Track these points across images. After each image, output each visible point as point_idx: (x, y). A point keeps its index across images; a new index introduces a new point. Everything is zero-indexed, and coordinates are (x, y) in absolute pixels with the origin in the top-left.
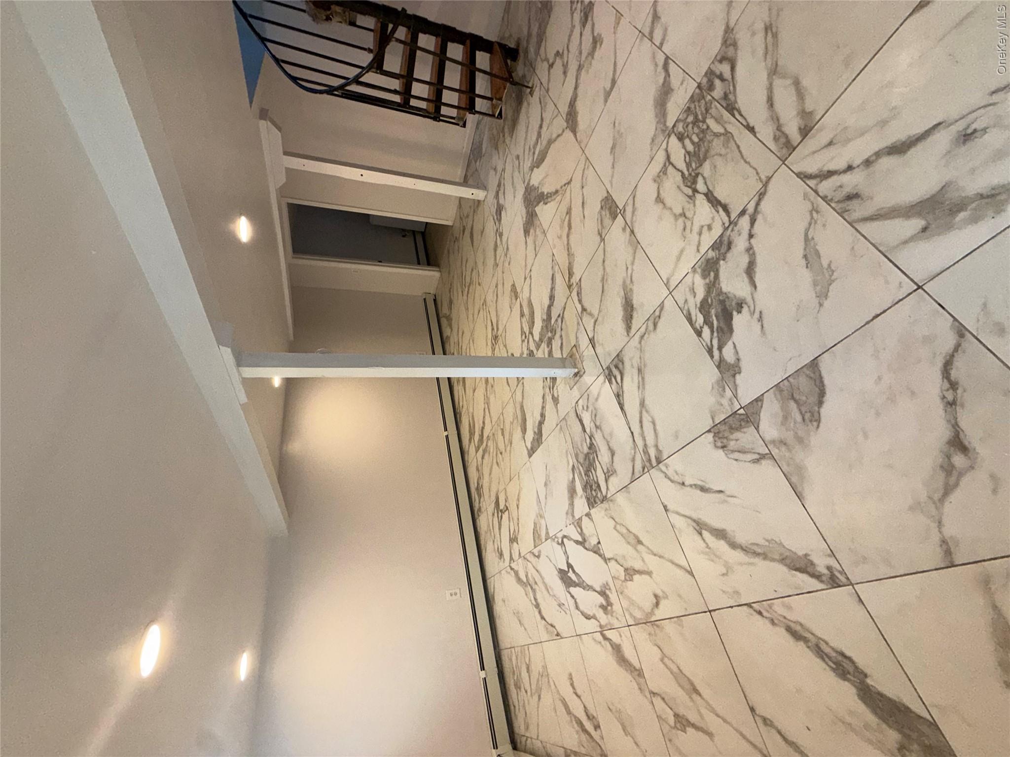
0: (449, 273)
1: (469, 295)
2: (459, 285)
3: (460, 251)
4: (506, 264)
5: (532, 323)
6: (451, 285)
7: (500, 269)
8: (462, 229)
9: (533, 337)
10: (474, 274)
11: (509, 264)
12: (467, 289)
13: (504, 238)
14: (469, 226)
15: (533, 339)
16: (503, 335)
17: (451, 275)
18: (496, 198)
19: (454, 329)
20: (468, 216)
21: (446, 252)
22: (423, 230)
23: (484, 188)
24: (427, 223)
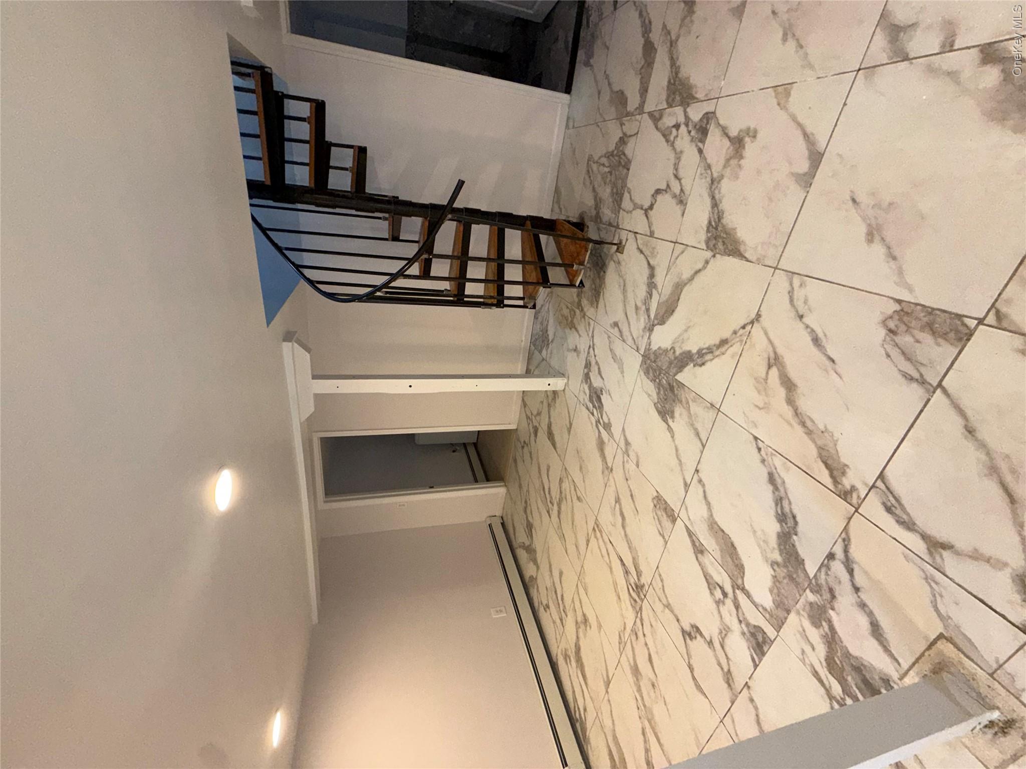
0: (520, 486)
1: (562, 516)
2: (539, 501)
3: (534, 456)
4: (631, 466)
5: (737, 569)
6: (526, 502)
7: (618, 474)
8: (532, 430)
9: (748, 596)
10: (566, 485)
11: (638, 466)
12: (556, 507)
13: (616, 430)
14: (544, 426)
15: (753, 602)
16: (657, 584)
17: (525, 489)
18: (586, 382)
19: (541, 566)
20: (539, 414)
21: (511, 460)
22: (475, 441)
23: (562, 374)
24: (479, 431)
